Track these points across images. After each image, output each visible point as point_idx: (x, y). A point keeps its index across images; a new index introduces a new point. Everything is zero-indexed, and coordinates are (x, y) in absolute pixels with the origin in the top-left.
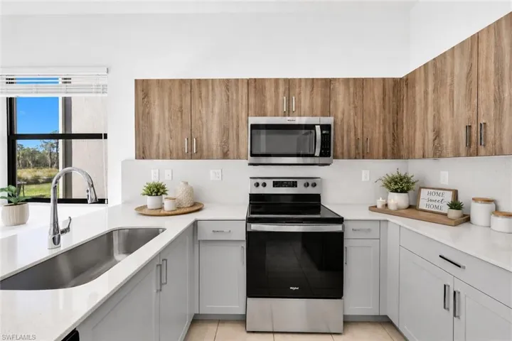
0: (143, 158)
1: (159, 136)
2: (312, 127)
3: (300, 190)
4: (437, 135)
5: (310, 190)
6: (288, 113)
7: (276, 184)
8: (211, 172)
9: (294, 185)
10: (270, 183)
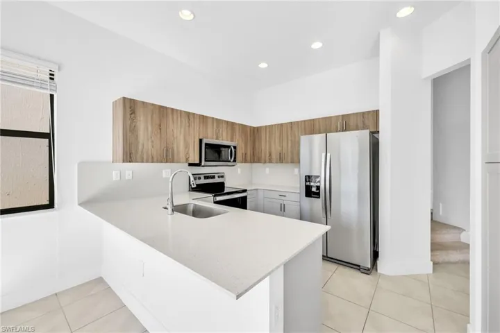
0: (130, 162)
1: (143, 145)
2: (229, 147)
3: (217, 180)
4: (270, 155)
5: (220, 180)
6: (217, 138)
7: (206, 178)
8: (164, 171)
9: (213, 177)
10: (202, 177)
